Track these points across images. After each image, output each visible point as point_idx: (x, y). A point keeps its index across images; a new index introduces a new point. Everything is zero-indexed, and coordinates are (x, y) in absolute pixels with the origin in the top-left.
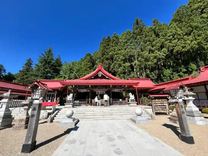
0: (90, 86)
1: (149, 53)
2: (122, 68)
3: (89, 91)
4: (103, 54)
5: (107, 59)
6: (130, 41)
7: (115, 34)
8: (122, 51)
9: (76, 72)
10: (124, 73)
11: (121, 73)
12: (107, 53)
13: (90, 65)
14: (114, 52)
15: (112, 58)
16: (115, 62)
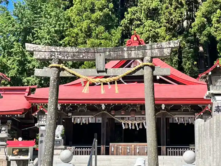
0: (103, 107)
3: (99, 120)
13: (106, 10)
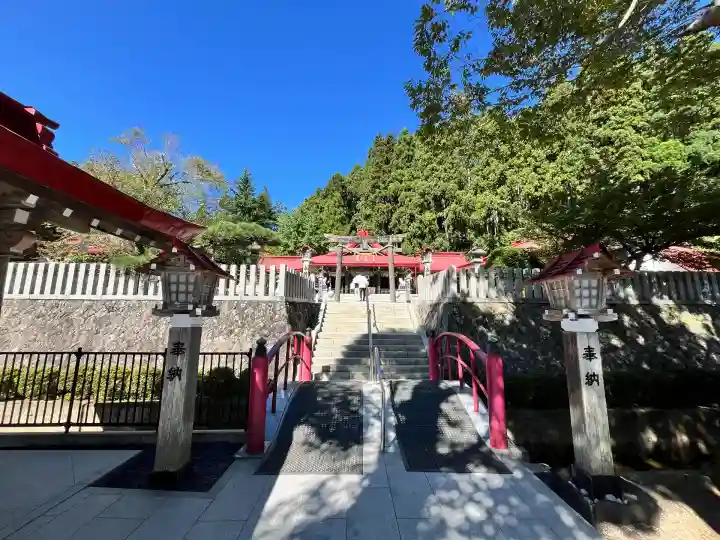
1: (476, 194)
2: (416, 224)
4: (375, 187)
5: (385, 199)
6: (438, 160)
7: (405, 133)
8: (419, 182)
9: (311, 234)
10: (422, 236)
11: (415, 237)
12: (384, 183)
14: (401, 182)
15: (395, 199)
16: (402, 209)
